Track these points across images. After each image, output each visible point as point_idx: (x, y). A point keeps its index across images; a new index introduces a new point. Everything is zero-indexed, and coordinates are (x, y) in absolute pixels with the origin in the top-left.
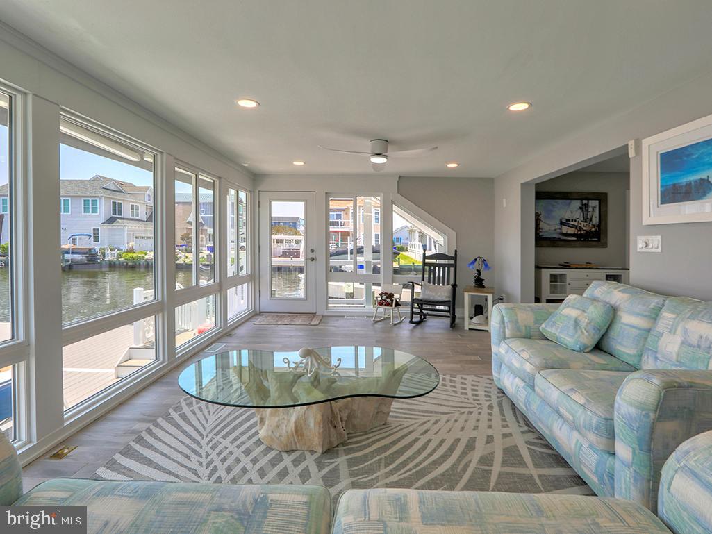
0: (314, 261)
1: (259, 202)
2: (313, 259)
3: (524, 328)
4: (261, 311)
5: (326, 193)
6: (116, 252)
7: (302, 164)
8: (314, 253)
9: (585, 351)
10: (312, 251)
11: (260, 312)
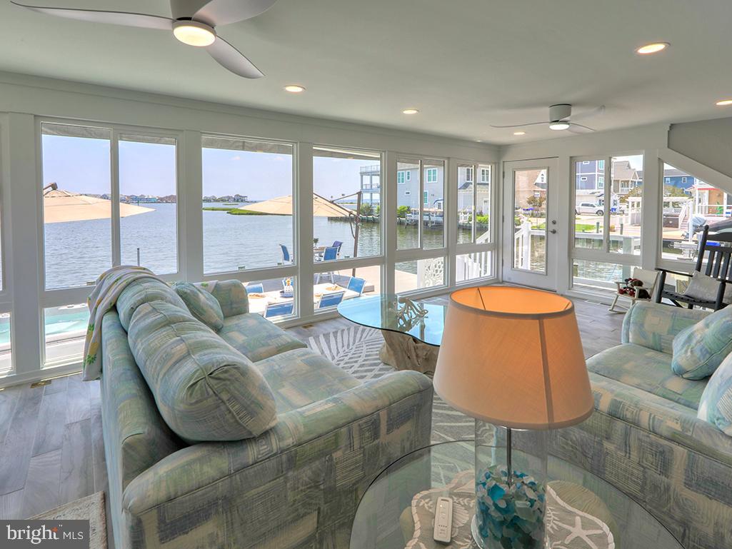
0: (556, 234)
1: (504, 173)
2: (554, 232)
3: (651, 335)
4: (504, 279)
5: (571, 157)
6: (468, 215)
7: (523, 133)
8: (556, 225)
9: (684, 376)
10: (554, 223)
11: (503, 282)
